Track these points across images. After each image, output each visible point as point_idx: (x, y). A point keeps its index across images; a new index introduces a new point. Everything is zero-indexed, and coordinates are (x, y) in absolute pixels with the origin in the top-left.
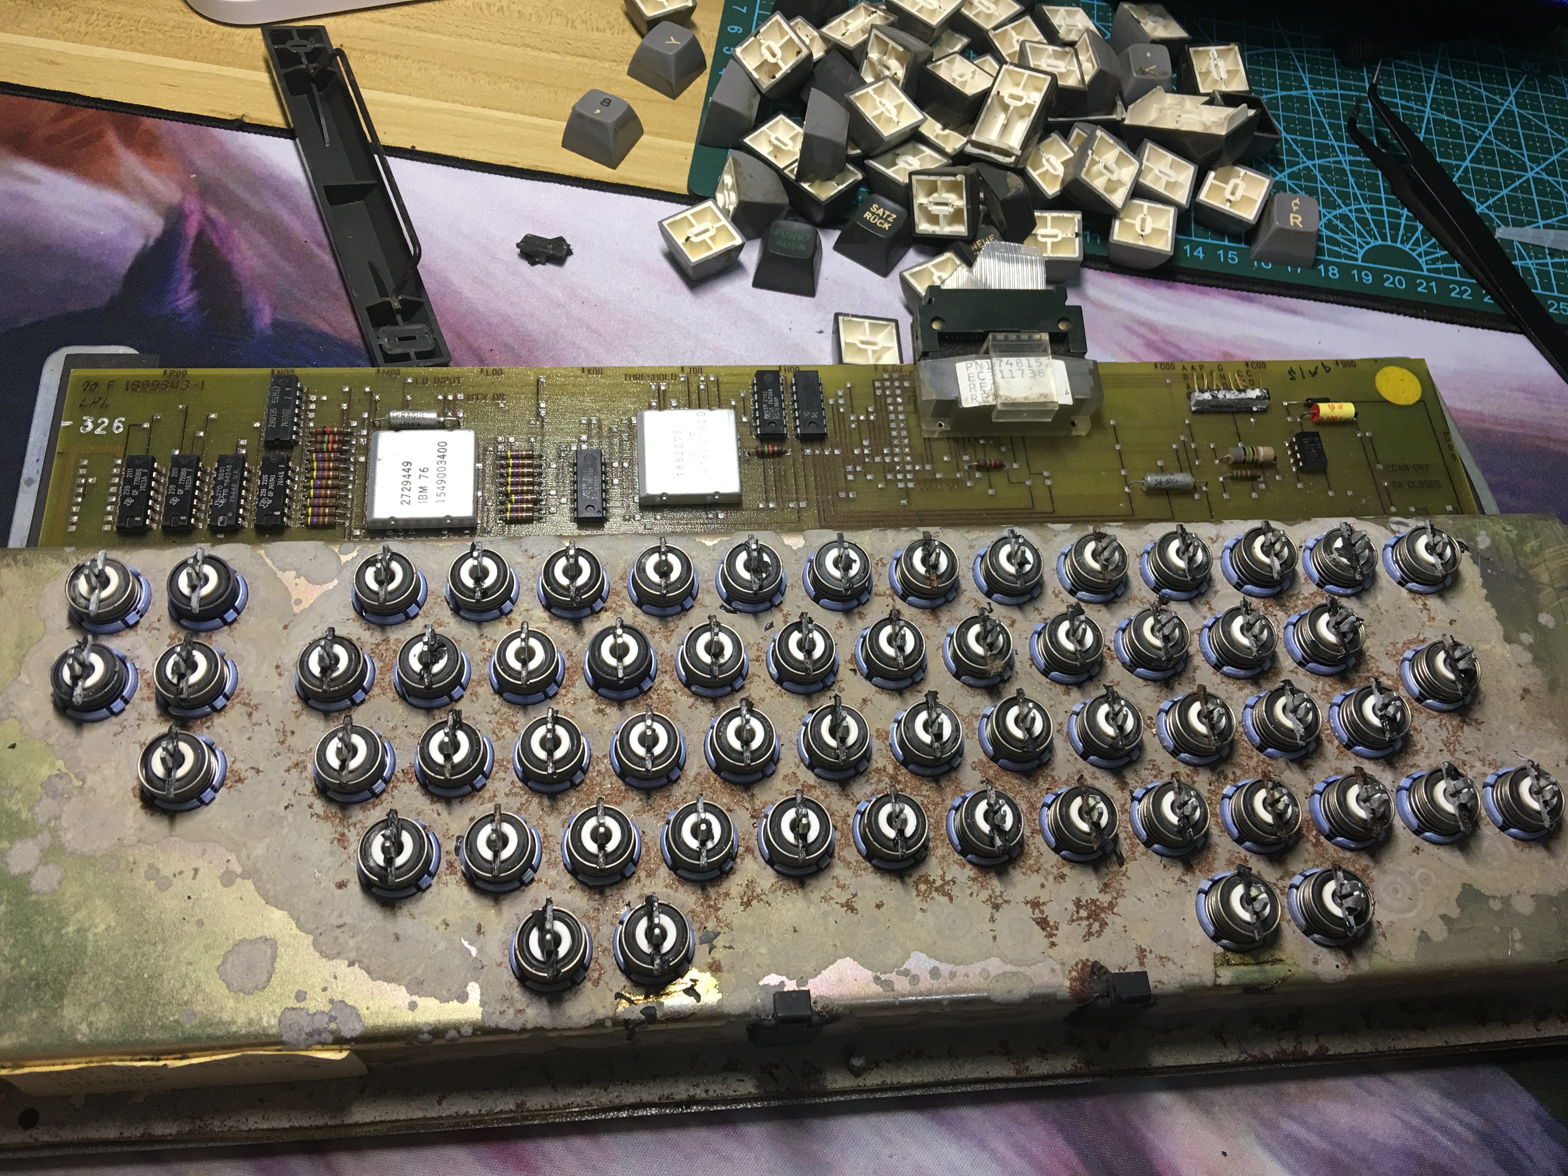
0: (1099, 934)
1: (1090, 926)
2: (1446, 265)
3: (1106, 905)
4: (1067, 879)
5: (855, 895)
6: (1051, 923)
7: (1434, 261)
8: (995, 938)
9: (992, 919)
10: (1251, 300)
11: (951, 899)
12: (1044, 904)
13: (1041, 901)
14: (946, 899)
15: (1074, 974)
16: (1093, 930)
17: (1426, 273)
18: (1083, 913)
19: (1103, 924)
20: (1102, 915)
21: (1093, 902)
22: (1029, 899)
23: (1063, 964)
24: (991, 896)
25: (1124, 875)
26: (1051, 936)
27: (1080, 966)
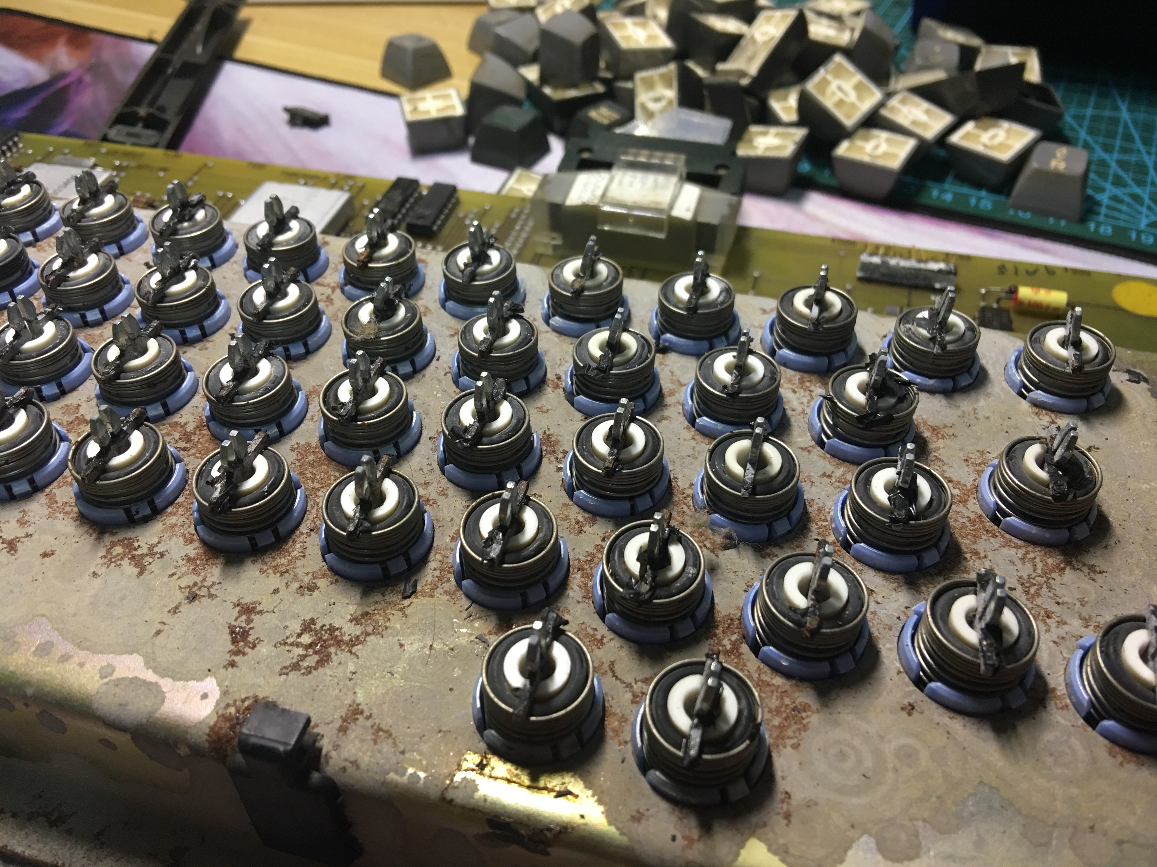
0: (309, 670)
1: (303, 657)
3: (346, 638)
4: (316, 593)
5: (28, 535)
6: (251, 639)
8: (158, 633)
9: (175, 611)
11: (141, 573)
12: (261, 612)
13: (259, 608)
14: (136, 570)
15: (232, 710)
16: (305, 664)
18: (306, 639)
19: (324, 660)
20: (332, 650)
21: (332, 629)
22: (243, 601)
23: (225, 693)
24: (195, 584)
25: (401, 610)
26: (238, 652)
27: (247, 703)
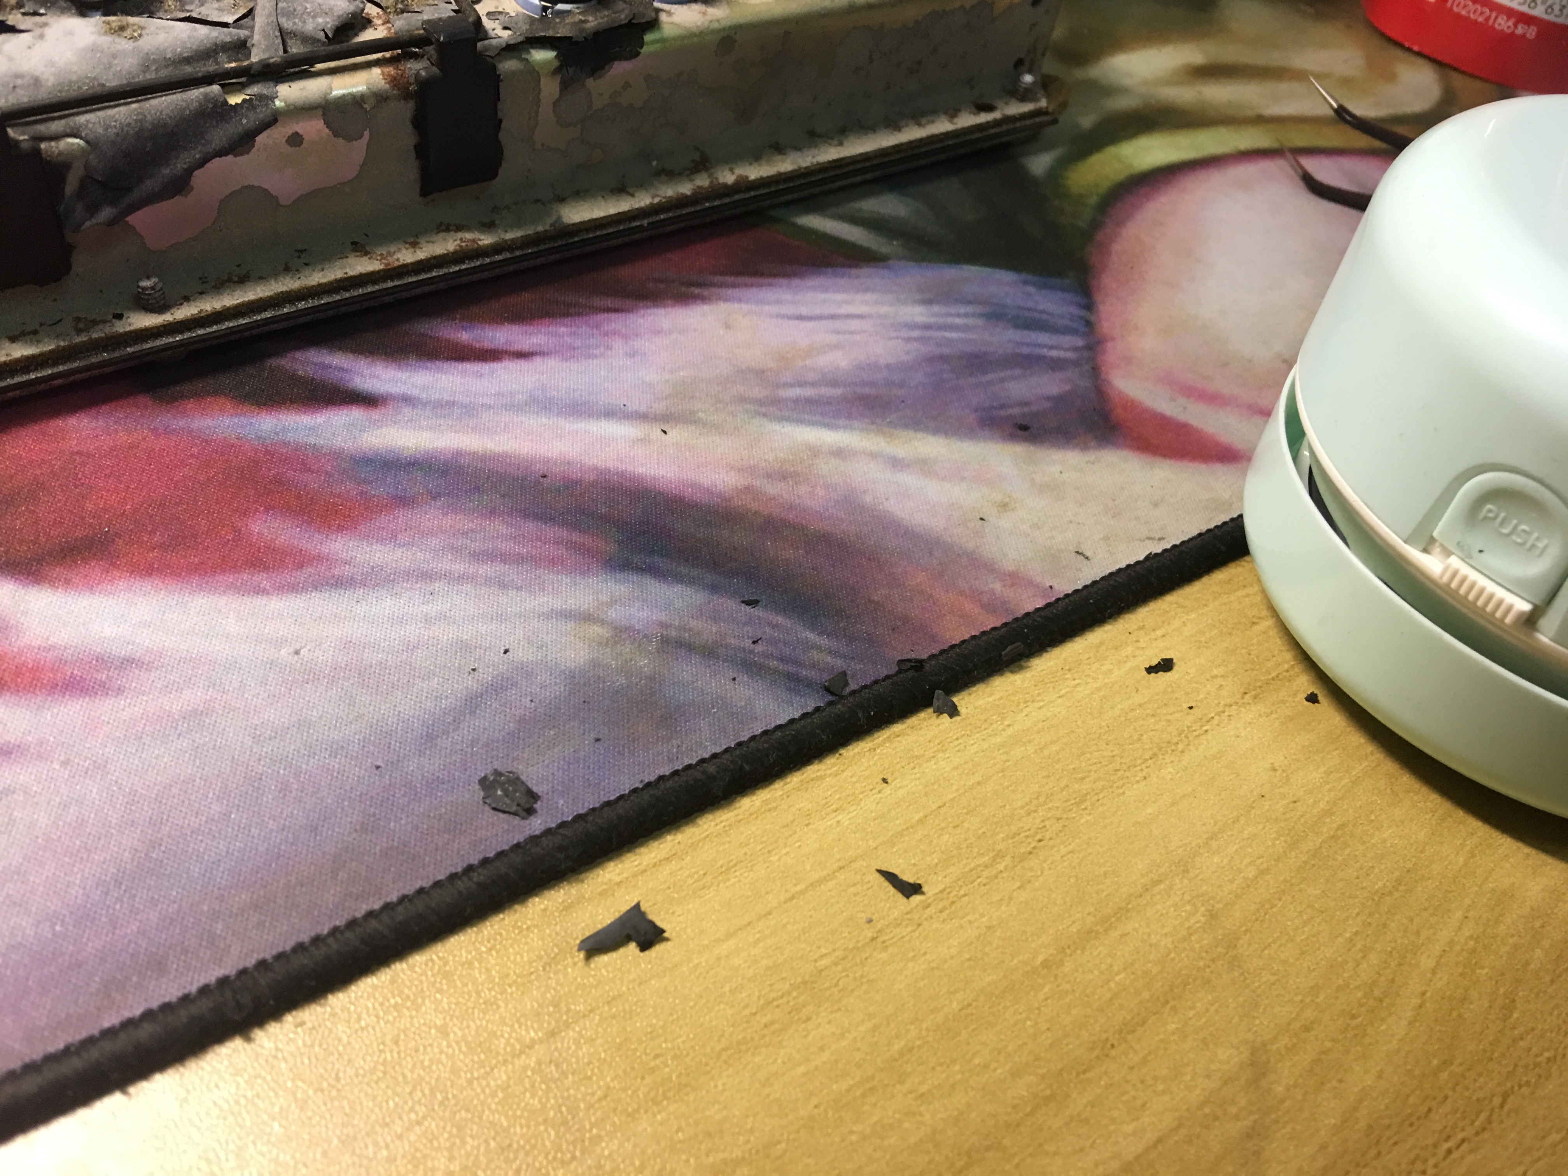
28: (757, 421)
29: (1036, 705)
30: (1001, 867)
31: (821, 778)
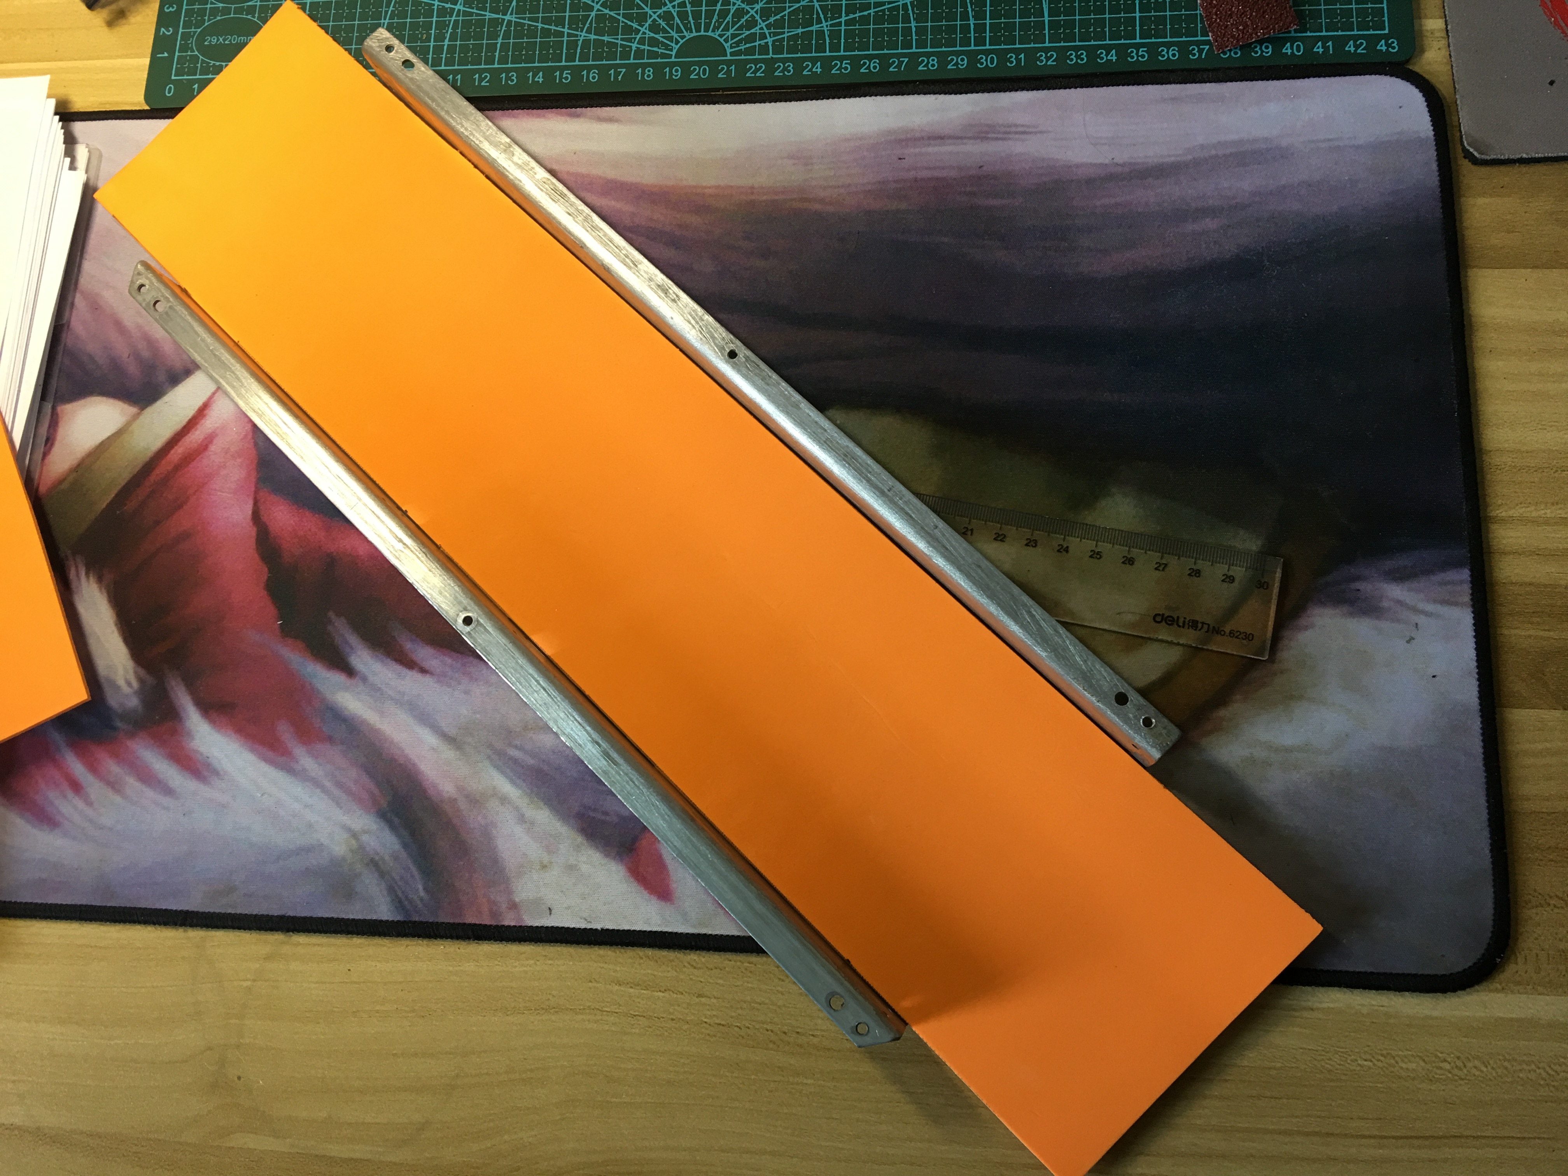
2: (748, 45)
7: (738, 44)
10: (578, 116)
17: (729, 57)
28: (487, 763)
29: (477, 964)
30: (410, 1015)
31: (384, 946)
